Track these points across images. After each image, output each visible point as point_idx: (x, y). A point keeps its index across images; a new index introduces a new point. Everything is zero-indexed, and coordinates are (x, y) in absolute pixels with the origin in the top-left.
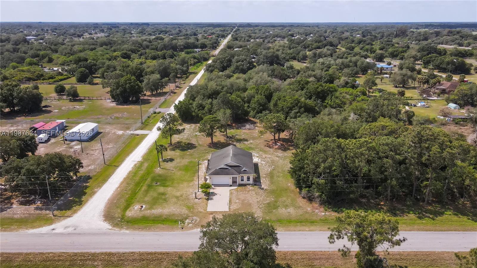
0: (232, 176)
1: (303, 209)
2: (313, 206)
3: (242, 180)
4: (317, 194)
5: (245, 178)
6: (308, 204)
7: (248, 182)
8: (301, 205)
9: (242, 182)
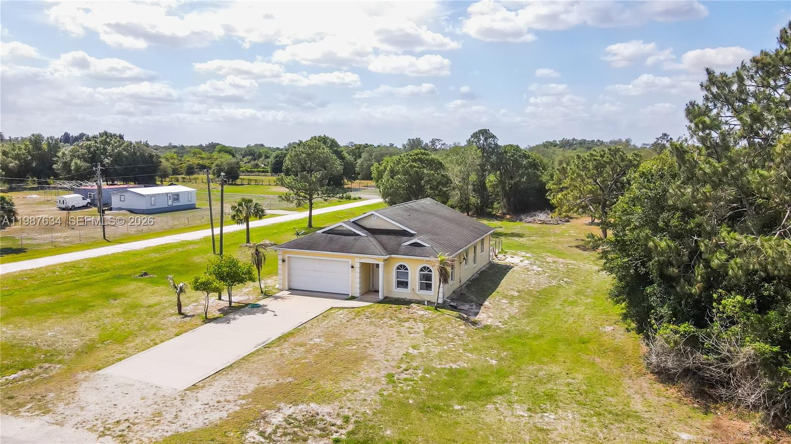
0: (358, 260)
1: (642, 431)
2: (716, 427)
3: (403, 284)
4: (749, 349)
5: (414, 277)
6: (687, 409)
7: (426, 295)
8: (638, 405)
9: (401, 293)
